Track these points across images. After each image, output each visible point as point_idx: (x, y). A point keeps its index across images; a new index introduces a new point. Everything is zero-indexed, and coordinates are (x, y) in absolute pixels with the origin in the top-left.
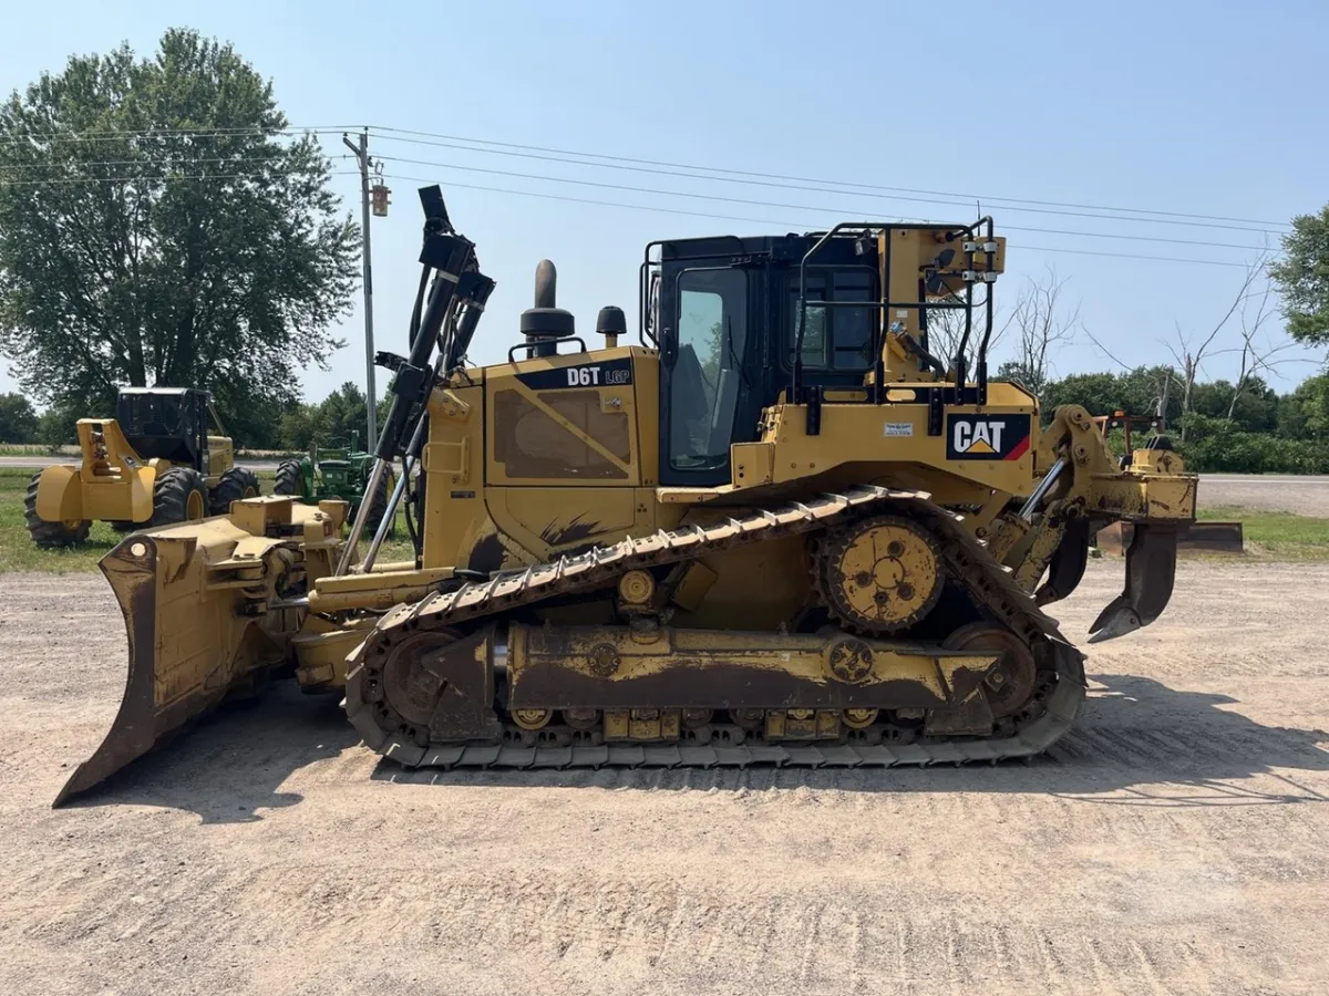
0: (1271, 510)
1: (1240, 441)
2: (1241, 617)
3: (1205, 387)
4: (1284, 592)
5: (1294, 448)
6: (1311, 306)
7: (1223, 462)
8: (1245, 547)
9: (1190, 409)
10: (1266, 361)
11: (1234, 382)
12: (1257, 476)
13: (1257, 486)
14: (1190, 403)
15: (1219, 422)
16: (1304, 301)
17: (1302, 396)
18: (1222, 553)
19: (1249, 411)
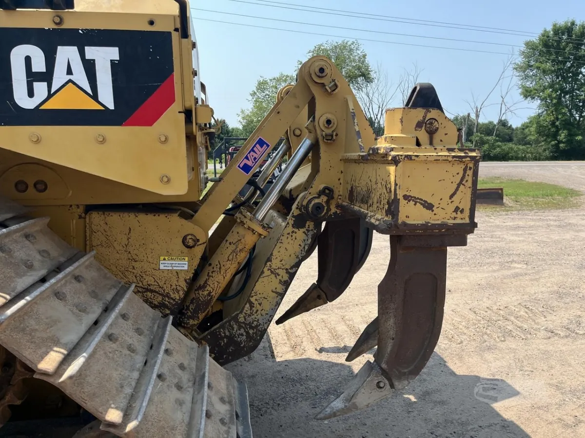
0: (514, 179)
1: (499, 146)
2: (507, 259)
3: (483, 124)
4: (531, 234)
5: (522, 149)
6: (531, 83)
7: (491, 156)
8: (504, 201)
9: (477, 132)
10: (512, 109)
11: (496, 122)
12: (506, 162)
13: (506, 167)
14: (477, 129)
15: (490, 138)
16: (528, 81)
17: (524, 127)
18: (492, 206)
19: (502, 134)
